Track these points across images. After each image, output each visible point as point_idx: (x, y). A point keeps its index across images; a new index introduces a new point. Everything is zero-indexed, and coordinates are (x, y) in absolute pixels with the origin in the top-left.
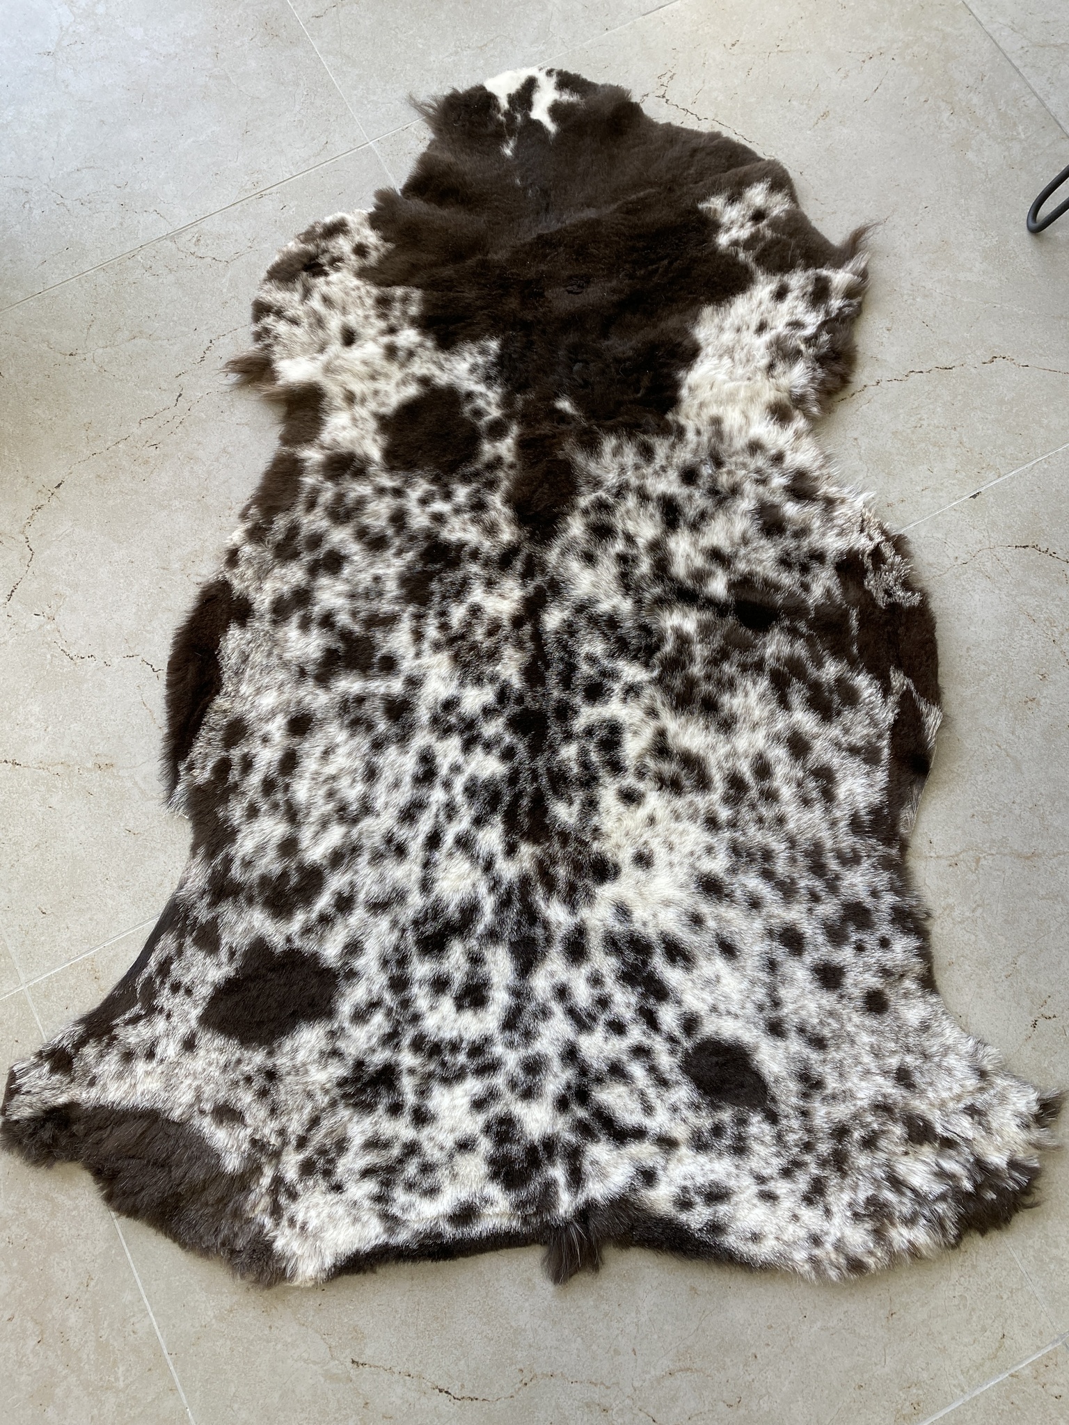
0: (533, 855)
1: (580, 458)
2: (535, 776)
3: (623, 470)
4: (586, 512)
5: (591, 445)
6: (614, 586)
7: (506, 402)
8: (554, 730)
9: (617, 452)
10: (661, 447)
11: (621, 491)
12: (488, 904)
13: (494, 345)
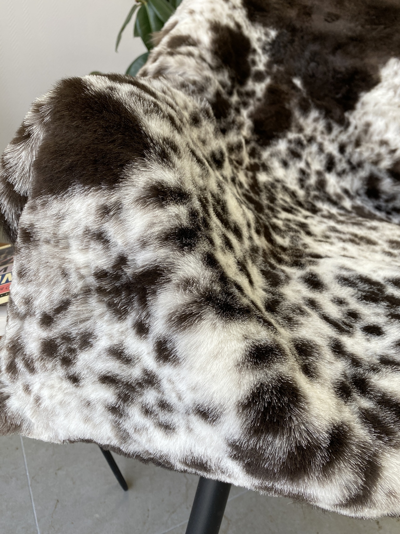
3: (316, 129)
4: (290, 142)
9: (316, 120)
10: (336, 129)
11: (311, 140)
13: (273, 33)
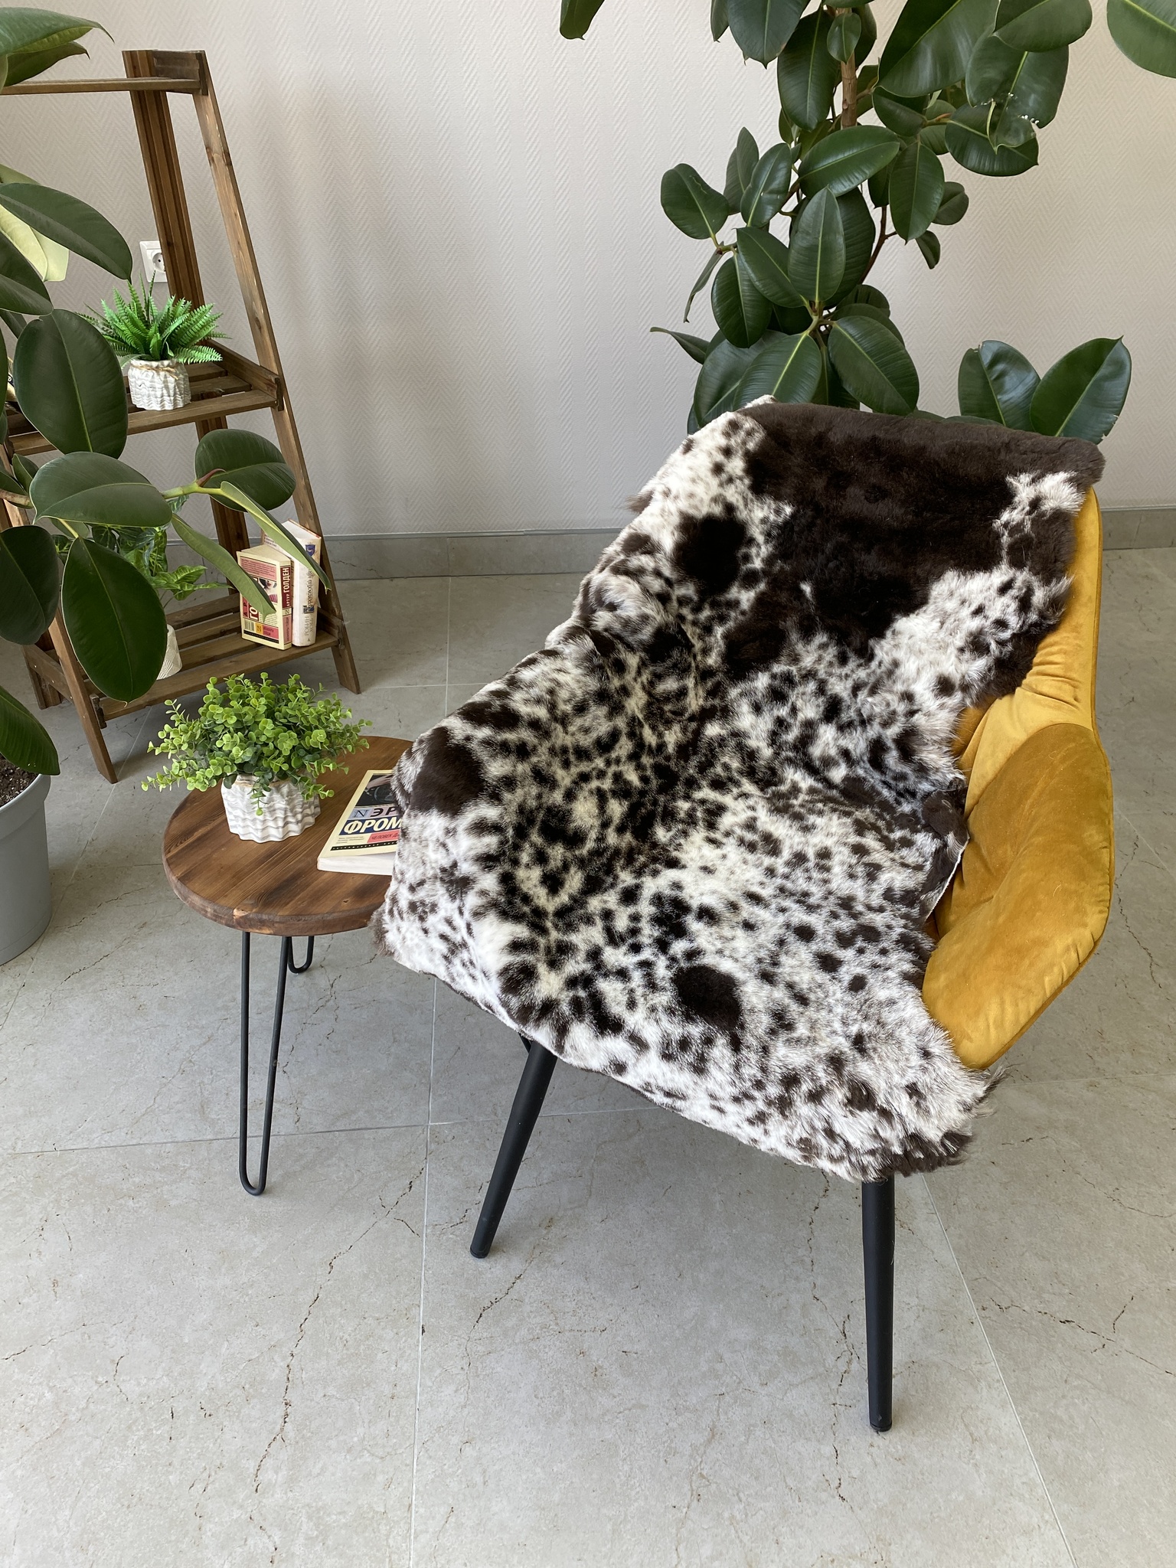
0: (630, 843)
1: (794, 636)
2: (655, 803)
3: (820, 659)
5: (807, 634)
6: (765, 735)
7: (769, 561)
8: (680, 788)
9: (823, 647)
10: (853, 661)
11: (808, 675)
12: (590, 845)
13: (788, 510)
